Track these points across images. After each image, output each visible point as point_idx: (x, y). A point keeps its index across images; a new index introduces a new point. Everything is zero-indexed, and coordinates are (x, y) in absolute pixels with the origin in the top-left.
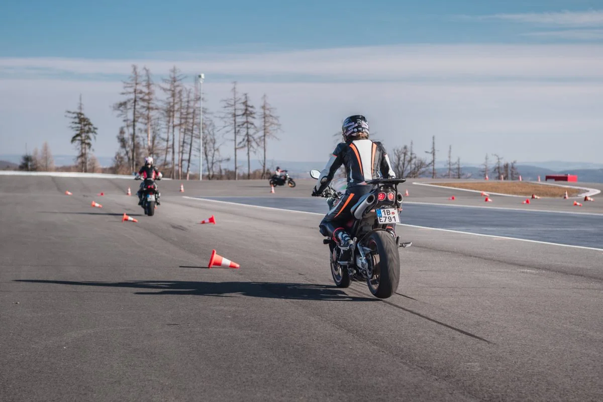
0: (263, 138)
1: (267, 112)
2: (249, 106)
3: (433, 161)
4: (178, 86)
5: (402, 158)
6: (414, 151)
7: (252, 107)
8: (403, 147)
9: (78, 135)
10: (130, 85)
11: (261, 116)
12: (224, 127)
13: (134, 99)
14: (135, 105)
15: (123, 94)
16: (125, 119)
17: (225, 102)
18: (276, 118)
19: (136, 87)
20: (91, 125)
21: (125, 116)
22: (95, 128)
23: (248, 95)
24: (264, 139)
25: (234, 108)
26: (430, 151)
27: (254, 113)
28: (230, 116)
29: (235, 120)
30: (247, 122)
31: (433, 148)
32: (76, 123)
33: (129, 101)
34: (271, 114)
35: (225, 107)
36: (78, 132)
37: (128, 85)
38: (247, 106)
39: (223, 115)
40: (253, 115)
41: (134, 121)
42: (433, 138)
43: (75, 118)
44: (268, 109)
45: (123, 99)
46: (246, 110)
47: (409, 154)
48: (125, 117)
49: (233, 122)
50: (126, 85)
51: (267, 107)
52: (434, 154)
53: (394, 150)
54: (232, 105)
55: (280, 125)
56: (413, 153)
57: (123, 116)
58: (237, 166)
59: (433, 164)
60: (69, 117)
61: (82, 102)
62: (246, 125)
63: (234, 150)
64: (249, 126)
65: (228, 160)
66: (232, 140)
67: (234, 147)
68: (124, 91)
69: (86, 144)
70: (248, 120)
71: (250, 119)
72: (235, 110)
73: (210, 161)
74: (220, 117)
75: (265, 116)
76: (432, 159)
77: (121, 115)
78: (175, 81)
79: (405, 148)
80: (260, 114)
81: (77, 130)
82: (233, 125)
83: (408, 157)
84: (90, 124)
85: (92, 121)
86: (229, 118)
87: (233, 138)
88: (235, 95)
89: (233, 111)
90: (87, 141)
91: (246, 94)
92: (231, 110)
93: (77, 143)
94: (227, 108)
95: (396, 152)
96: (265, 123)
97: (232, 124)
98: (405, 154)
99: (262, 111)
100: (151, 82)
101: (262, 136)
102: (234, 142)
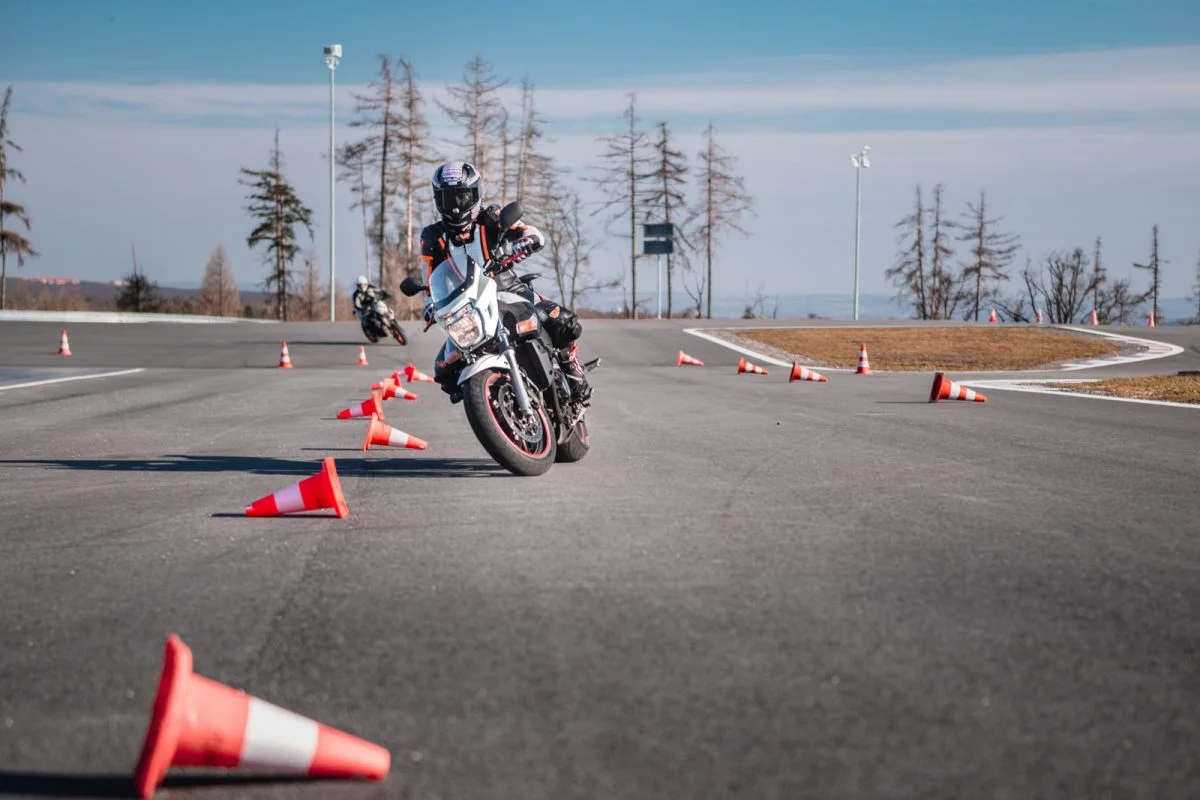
0: (706, 231)
1: (717, 168)
2: (671, 154)
3: (1155, 288)
4: (488, 104)
5: (1068, 279)
6: (1104, 263)
7: (678, 155)
8: (1072, 252)
9: (266, 227)
10: (372, 104)
11: (702, 179)
12: (609, 204)
13: (383, 139)
14: (385, 153)
15: (356, 124)
16: (359, 185)
17: (606, 143)
18: (739, 182)
19: (387, 108)
20: (297, 202)
21: (357, 177)
22: (308, 211)
23: (667, 127)
24: (709, 234)
25: (630, 159)
26: (1147, 261)
27: (685, 170)
28: (622, 176)
29: (632, 188)
30: (666, 192)
31: (1155, 255)
32: (260, 197)
33: (371, 140)
34: (727, 173)
35: (610, 155)
36: (264, 220)
37: (368, 104)
38: (665, 152)
39: (602, 175)
40: (682, 176)
41: (384, 191)
42: (1155, 230)
43: (259, 185)
44: (717, 160)
45: (356, 136)
46: (665, 162)
47: (1089, 269)
48: (356, 181)
49: (629, 193)
50: (361, 103)
51: (718, 153)
52: (1156, 271)
53: (1049, 261)
54: (626, 151)
55: (749, 199)
56: (1101, 266)
57: (351, 178)
58: (637, 300)
59: (1153, 294)
60: (248, 184)
61: (280, 148)
62: (663, 199)
63: (630, 261)
64: (673, 201)
65: (616, 284)
66: (625, 236)
67: (630, 255)
68: (357, 118)
69: (284, 247)
70: (670, 188)
71: (673, 187)
72: (633, 161)
73: (567, 289)
74: (594, 180)
75: (711, 177)
76: (1153, 284)
77: (348, 175)
78: (479, 93)
79: (1078, 254)
80: (699, 172)
81: (262, 215)
82: (629, 199)
83: (1085, 279)
84: (293, 200)
85: (298, 194)
86: (621, 182)
87: (629, 232)
88: (632, 125)
89: (628, 167)
90: (286, 242)
91: (663, 124)
92: (623, 161)
93: (263, 245)
94: (615, 158)
95: (1054, 265)
96: (710, 195)
97: (626, 196)
98: (1076, 271)
99: (703, 164)
100: (415, 96)
101: (704, 227)
102: (630, 240)
